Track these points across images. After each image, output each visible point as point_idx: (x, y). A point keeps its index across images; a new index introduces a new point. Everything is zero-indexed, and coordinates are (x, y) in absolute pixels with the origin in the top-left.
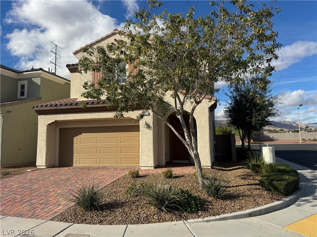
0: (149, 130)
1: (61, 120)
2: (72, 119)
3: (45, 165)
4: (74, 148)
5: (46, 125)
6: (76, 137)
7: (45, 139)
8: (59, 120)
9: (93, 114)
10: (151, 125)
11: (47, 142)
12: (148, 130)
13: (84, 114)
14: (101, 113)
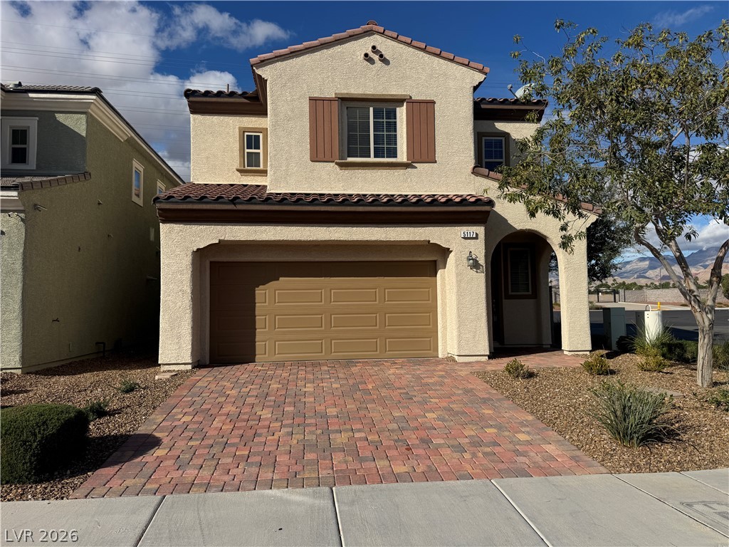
0: (477, 272)
1: (238, 239)
2: (273, 239)
3: (190, 361)
4: (256, 314)
5: (190, 253)
6: (261, 287)
7: (189, 291)
8: (233, 239)
9: (334, 228)
10: (482, 261)
11: (193, 299)
12: (473, 272)
13: (308, 228)
14: (355, 228)
